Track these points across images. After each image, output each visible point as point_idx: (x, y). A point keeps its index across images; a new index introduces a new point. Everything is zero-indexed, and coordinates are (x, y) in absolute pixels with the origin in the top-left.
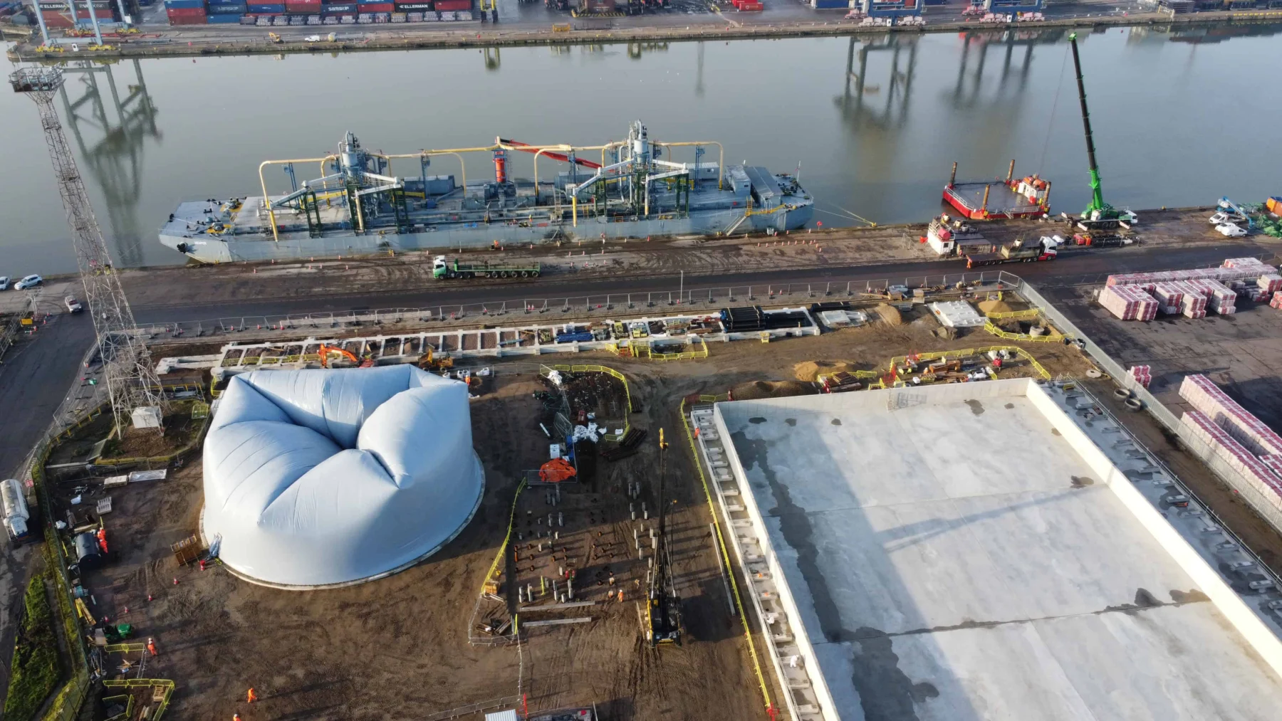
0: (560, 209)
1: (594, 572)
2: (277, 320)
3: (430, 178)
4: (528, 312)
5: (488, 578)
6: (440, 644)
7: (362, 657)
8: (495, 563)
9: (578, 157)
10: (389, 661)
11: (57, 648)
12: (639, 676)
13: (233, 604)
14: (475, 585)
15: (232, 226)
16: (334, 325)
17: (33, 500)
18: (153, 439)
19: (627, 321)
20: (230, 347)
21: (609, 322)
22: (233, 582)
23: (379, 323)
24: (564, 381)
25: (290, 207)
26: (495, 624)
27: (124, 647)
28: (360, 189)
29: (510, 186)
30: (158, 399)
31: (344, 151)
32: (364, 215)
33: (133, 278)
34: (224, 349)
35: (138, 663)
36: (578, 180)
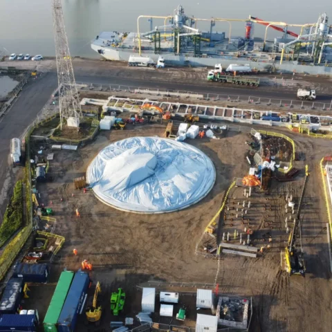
0: (274, 54)
1: (262, 234)
2: (134, 89)
3: (214, 32)
4: (250, 103)
5: (209, 225)
6: (182, 250)
7: (146, 247)
8: (214, 218)
9: (289, 30)
10: (157, 252)
11: (22, 213)
12: (276, 290)
13: (94, 210)
14: (203, 226)
15: (122, 44)
16: (159, 95)
17: (23, 148)
18: (74, 132)
19: (299, 115)
20: (112, 97)
21: (290, 113)
22: (96, 201)
23: (179, 97)
24: (262, 138)
25: (148, 38)
26: (209, 247)
27: (48, 218)
28: (180, 33)
29: (251, 41)
30: (79, 115)
31: (176, 14)
32: (180, 46)
33: (78, 62)
34: (109, 98)
35: (52, 226)
36: (286, 41)
